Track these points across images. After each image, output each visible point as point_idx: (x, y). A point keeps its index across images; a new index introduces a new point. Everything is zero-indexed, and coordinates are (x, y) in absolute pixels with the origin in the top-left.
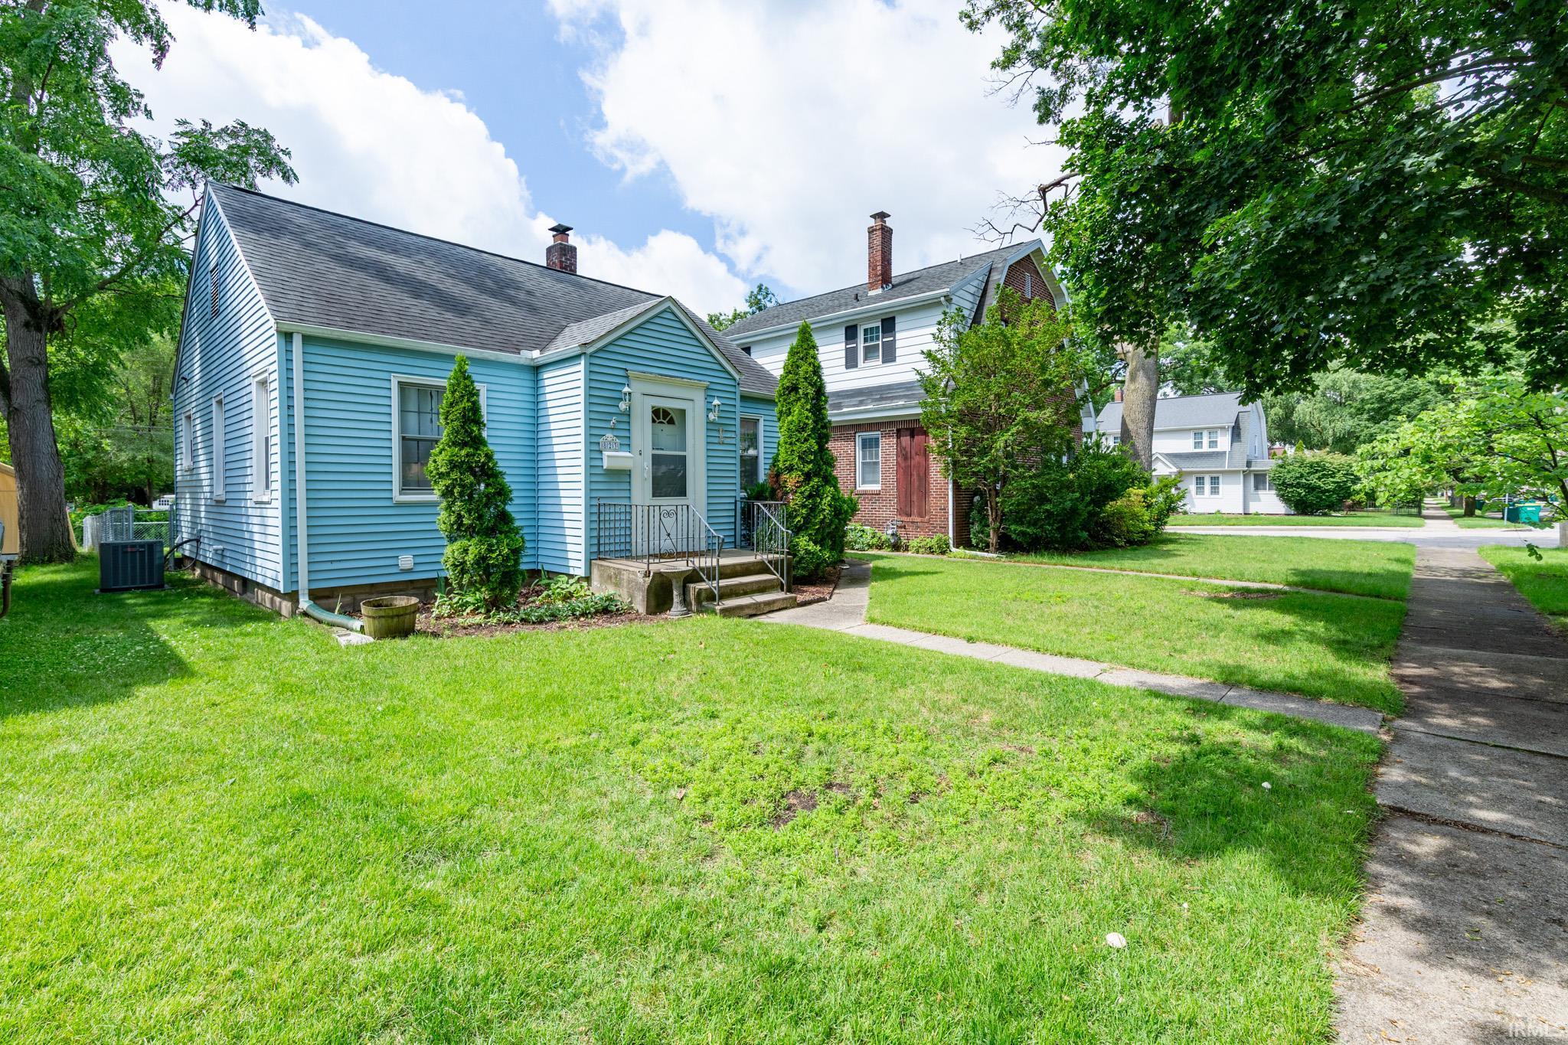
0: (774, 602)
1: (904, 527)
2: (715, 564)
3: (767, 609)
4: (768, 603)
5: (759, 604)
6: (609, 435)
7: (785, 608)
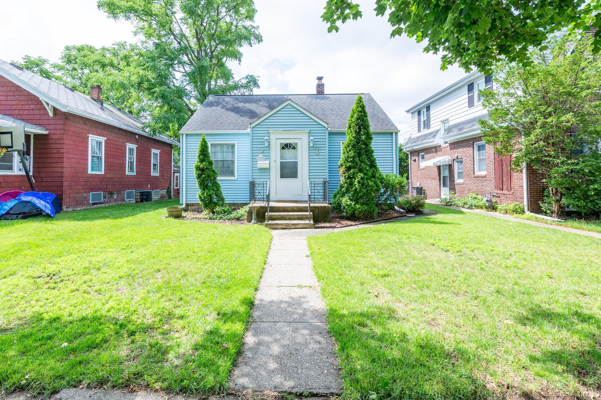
0: (298, 224)
1: (499, 197)
2: (267, 205)
3: (294, 227)
4: (294, 224)
5: (288, 224)
6: (261, 155)
7: (306, 228)
